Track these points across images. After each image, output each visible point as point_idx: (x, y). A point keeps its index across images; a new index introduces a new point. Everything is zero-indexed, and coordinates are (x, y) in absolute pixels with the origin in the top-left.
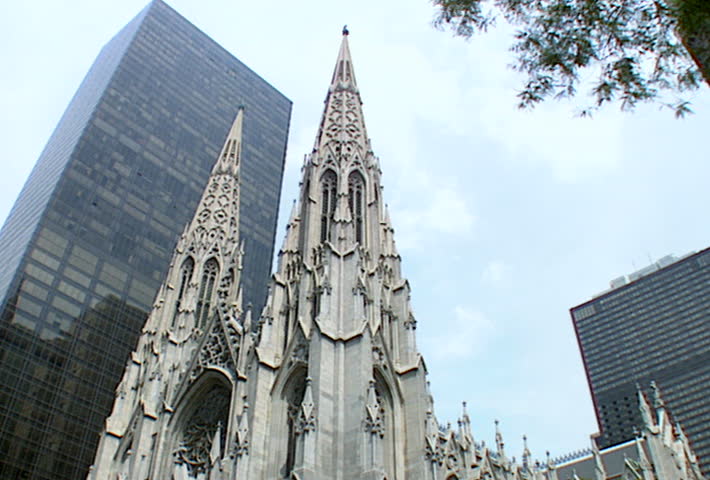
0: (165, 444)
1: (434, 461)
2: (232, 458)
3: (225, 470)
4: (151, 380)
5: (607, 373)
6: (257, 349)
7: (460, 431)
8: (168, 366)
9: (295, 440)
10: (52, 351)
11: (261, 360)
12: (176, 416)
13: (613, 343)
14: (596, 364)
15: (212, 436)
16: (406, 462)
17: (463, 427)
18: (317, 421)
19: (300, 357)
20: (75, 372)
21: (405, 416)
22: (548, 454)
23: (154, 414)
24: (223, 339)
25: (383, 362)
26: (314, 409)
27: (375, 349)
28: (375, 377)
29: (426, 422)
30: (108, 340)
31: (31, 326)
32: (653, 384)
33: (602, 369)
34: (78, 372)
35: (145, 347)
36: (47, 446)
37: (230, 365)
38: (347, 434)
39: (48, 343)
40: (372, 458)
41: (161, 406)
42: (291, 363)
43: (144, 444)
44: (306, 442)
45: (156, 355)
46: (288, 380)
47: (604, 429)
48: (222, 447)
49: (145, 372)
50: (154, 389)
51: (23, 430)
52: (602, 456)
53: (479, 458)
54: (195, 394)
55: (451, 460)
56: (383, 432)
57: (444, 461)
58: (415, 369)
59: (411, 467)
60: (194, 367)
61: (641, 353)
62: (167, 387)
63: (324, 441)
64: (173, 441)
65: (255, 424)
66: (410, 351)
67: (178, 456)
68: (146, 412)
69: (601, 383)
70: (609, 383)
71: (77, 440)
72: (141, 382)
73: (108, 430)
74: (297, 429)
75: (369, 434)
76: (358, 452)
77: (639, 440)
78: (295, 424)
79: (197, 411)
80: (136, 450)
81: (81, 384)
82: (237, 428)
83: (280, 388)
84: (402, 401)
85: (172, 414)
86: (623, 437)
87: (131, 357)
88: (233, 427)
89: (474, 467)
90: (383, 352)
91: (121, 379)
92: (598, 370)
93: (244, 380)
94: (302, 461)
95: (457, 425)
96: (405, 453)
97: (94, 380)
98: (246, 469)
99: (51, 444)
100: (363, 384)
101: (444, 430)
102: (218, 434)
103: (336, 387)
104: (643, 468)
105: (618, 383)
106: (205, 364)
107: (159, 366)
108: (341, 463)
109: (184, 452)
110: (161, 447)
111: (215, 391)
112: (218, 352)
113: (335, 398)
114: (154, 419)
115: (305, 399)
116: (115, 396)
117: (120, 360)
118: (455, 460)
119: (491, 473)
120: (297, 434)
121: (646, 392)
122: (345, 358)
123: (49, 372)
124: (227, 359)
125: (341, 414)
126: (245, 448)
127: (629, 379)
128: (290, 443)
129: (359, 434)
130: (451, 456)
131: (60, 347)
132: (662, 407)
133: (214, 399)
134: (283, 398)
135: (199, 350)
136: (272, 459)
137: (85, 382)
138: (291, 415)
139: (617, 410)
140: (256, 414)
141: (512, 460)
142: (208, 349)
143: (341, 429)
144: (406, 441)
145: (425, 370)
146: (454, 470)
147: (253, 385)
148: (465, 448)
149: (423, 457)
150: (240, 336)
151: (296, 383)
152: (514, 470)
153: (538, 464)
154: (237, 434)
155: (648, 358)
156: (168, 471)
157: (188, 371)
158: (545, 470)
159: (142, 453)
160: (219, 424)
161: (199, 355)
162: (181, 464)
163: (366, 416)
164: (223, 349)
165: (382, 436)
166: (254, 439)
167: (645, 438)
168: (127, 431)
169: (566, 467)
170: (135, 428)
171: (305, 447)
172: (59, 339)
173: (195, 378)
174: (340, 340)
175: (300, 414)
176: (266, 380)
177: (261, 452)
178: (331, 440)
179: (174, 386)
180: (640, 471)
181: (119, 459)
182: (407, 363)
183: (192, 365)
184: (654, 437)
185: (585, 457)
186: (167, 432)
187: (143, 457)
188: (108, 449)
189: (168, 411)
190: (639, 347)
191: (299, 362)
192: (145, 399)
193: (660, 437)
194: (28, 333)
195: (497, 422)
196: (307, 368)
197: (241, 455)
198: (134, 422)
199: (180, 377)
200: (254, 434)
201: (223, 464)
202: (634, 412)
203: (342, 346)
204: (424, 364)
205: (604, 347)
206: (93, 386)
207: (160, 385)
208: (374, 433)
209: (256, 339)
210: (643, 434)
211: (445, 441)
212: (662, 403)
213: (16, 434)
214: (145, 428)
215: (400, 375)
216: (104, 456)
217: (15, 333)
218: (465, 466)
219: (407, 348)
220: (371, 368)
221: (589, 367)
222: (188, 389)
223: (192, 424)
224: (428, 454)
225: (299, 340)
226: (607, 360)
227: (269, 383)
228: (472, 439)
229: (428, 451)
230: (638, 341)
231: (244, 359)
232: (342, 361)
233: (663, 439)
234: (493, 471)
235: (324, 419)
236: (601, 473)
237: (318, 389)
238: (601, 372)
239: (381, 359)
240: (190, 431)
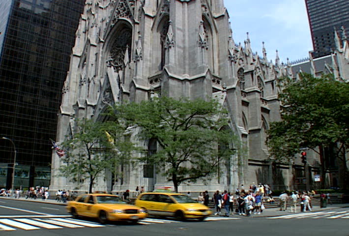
0: (102, 58)
1: (232, 61)
2: (135, 62)
3: (132, 68)
4: (92, 27)
5: (319, 21)
6: (144, 8)
7: (245, 46)
8: (100, 19)
9: (165, 51)
10: (41, 18)
11: (146, 13)
12: (106, 44)
13: (324, 6)
14: (314, 16)
15: (125, 53)
16: (219, 62)
17: (247, 44)
18: (175, 42)
19: (165, 11)
20: (54, 28)
21: (218, 39)
22: (288, 59)
23: (95, 44)
24: (126, 4)
25: (207, 12)
26: (173, 36)
27: (203, 6)
28: (203, 20)
29: (228, 42)
30: (69, 10)
31: (29, 7)
32: (342, 28)
33: (317, 19)
34: (56, 27)
35: (87, 11)
36: (46, 65)
37: (131, 17)
38: (190, 47)
39: (38, 15)
40: (202, 60)
41: (98, 39)
42: (161, 14)
43: (92, 59)
44: (170, 52)
45: (93, 15)
46: (160, 23)
47: (316, 49)
48: (130, 57)
49: (89, 24)
50: (94, 32)
51: (33, 58)
52: (314, 61)
53: (254, 60)
54: (115, 32)
55: (241, 61)
56: (207, 47)
57: (237, 61)
58: (223, 16)
59: (221, 64)
60: (113, 19)
61: (338, 12)
62: (100, 30)
63: (178, 51)
64: (106, 55)
65: (145, 44)
66: (221, 7)
67: (109, 63)
68: (92, 43)
69: (316, 26)
70: (321, 26)
71: (60, 61)
72: (87, 29)
73: (74, 54)
74: (165, 47)
75: (201, 48)
76: (195, 57)
77: (333, 55)
78: (164, 44)
79: (116, 40)
80: (88, 61)
81: (58, 34)
82: (136, 47)
83: (156, 26)
84: (217, 32)
85: (104, 43)
86: (325, 53)
87: (81, 17)
88: (134, 47)
89: (252, 64)
90: (207, 7)
91: (77, 28)
92: (315, 19)
93: (138, 24)
94: (169, 62)
95: (244, 43)
96: (219, 57)
97: (65, 22)
98: (142, 67)
99: (48, 64)
100: (197, 23)
101: (237, 46)
102: (127, 51)
103: (184, 25)
104: (334, 69)
105: (325, 27)
106: (118, 17)
107: (95, 20)
108: (187, 62)
109: (111, 61)
110: (100, 59)
111: (124, 30)
112: (124, 11)
113: (183, 31)
114: (95, 46)
115: (169, 31)
116: (75, 37)
117: (76, 19)
118: (243, 61)
119: (260, 68)
120: (166, 49)
121: (338, 32)
122: (188, 10)
123: (42, 29)
124: (129, 14)
125: (187, 38)
126: (141, 57)
127: (330, 25)
128: (162, 54)
129: (196, 48)
130: (241, 59)
131: (45, 17)
132: (346, 39)
133: (124, 34)
134: (158, 32)
135: (114, 10)
136: (154, 62)
137: (60, 32)
138: (162, 40)
139: (323, 40)
140: (145, 40)
141: (270, 61)
142: (119, 9)
143: (187, 45)
144: (219, 51)
145: (228, 16)
146: (242, 66)
147: (143, 25)
148: (247, 55)
149: (227, 59)
150: (134, 2)
151: (164, 24)
152: (271, 67)
153: (283, 64)
154: (136, 50)
155: (341, 15)
156: (105, 70)
157: (110, 21)
158: (286, 67)
159: (91, 63)
160: (127, 46)
161: (115, 13)
162: (110, 67)
163: (199, 39)
164: (126, 8)
165: (207, 49)
166: (145, 52)
167: (336, 54)
168: (83, 53)
169: (296, 66)
170: (86, 51)
171: (170, 55)
172: (44, 13)
173: (113, 24)
174: (185, 2)
175: (167, 39)
176: (149, 23)
177: (149, 58)
178: (182, 51)
179: (103, 30)
180: (332, 70)
181: (81, 67)
182: (219, 12)
183: (112, 18)
184: (340, 54)
185: (306, 62)
186: (102, 52)
187: (92, 65)
188: (75, 63)
189: (102, 42)
190: (337, 9)
191: (165, 13)
192: (90, 36)
193: (343, 54)
194: (28, 11)
195: (263, 43)
196: (169, 16)
197: (139, 60)
198: (86, 49)
199: (106, 24)
200: (145, 49)
201: (130, 65)
202: (331, 41)
203: (186, 4)
204: (227, 13)
205: (319, 8)
206: (64, 33)
207: (96, 29)
208: (203, 47)
209: (143, 3)
210: (335, 52)
211: (238, 51)
212: (346, 37)
213: (30, 61)
214: (91, 50)
215: (216, 18)
216: (73, 66)
217: (22, 12)
218: (247, 63)
219: (219, 5)
220: (201, 15)
221: (311, 17)
222: (111, 30)
223: (114, 47)
224: (229, 57)
225: (164, 2)
226: (320, 14)
227: (150, 24)
228: (251, 50)
229: (229, 56)
230: (336, 6)
231: (137, 13)
232: (186, 12)
233: (344, 56)
234: (261, 67)
235: (178, 41)
236: (313, 70)
237: (175, 26)
238: (316, 21)
239: (206, 11)
240: (113, 51)
